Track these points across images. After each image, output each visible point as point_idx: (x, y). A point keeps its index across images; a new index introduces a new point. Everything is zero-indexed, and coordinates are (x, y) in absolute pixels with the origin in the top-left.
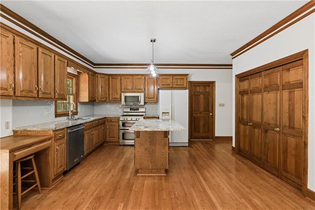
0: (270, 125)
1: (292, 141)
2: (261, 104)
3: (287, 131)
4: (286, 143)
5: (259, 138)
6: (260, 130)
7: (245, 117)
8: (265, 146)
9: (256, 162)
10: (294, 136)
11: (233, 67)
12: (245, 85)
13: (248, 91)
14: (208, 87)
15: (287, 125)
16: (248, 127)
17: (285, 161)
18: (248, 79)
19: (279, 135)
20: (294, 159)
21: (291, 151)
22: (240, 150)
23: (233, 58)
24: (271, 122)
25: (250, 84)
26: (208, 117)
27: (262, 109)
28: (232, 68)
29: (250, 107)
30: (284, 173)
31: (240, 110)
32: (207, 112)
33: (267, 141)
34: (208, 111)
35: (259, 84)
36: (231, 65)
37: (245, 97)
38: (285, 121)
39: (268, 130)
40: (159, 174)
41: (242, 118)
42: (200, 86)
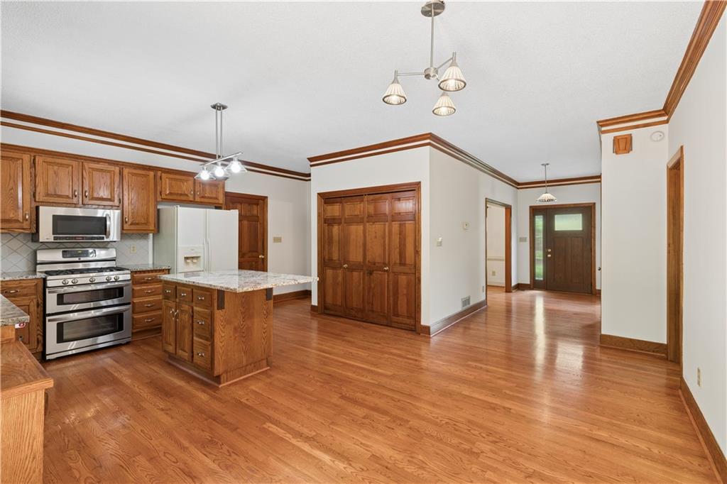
0: (377, 264)
1: (403, 280)
2: (362, 238)
3: (397, 269)
4: (396, 283)
5: (360, 283)
6: (362, 273)
7: (335, 257)
8: (369, 292)
9: (355, 317)
10: (405, 274)
11: (312, 178)
12: (335, 210)
13: (341, 219)
14: (255, 207)
15: (398, 261)
16: (340, 272)
17: (396, 304)
18: (341, 203)
19: (388, 276)
20: (406, 300)
21: (403, 290)
22: (326, 308)
23: (311, 166)
24: (378, 260)
25: (343, 210)
26: (256, 262)
27: (365, 245)
28: (310, 180)
29: (344, 243)
30: (395, 319)
31: (327, 246)
32: (254, 254)
33: (372, 285)
34: (256, 251)
35: (360, 211)
36: (309, 175)
37: (336, 229)
38: (395, 257)
39: (373, 271)
40: (257, 370)
41: (331, 260)
42: (241, 204)
